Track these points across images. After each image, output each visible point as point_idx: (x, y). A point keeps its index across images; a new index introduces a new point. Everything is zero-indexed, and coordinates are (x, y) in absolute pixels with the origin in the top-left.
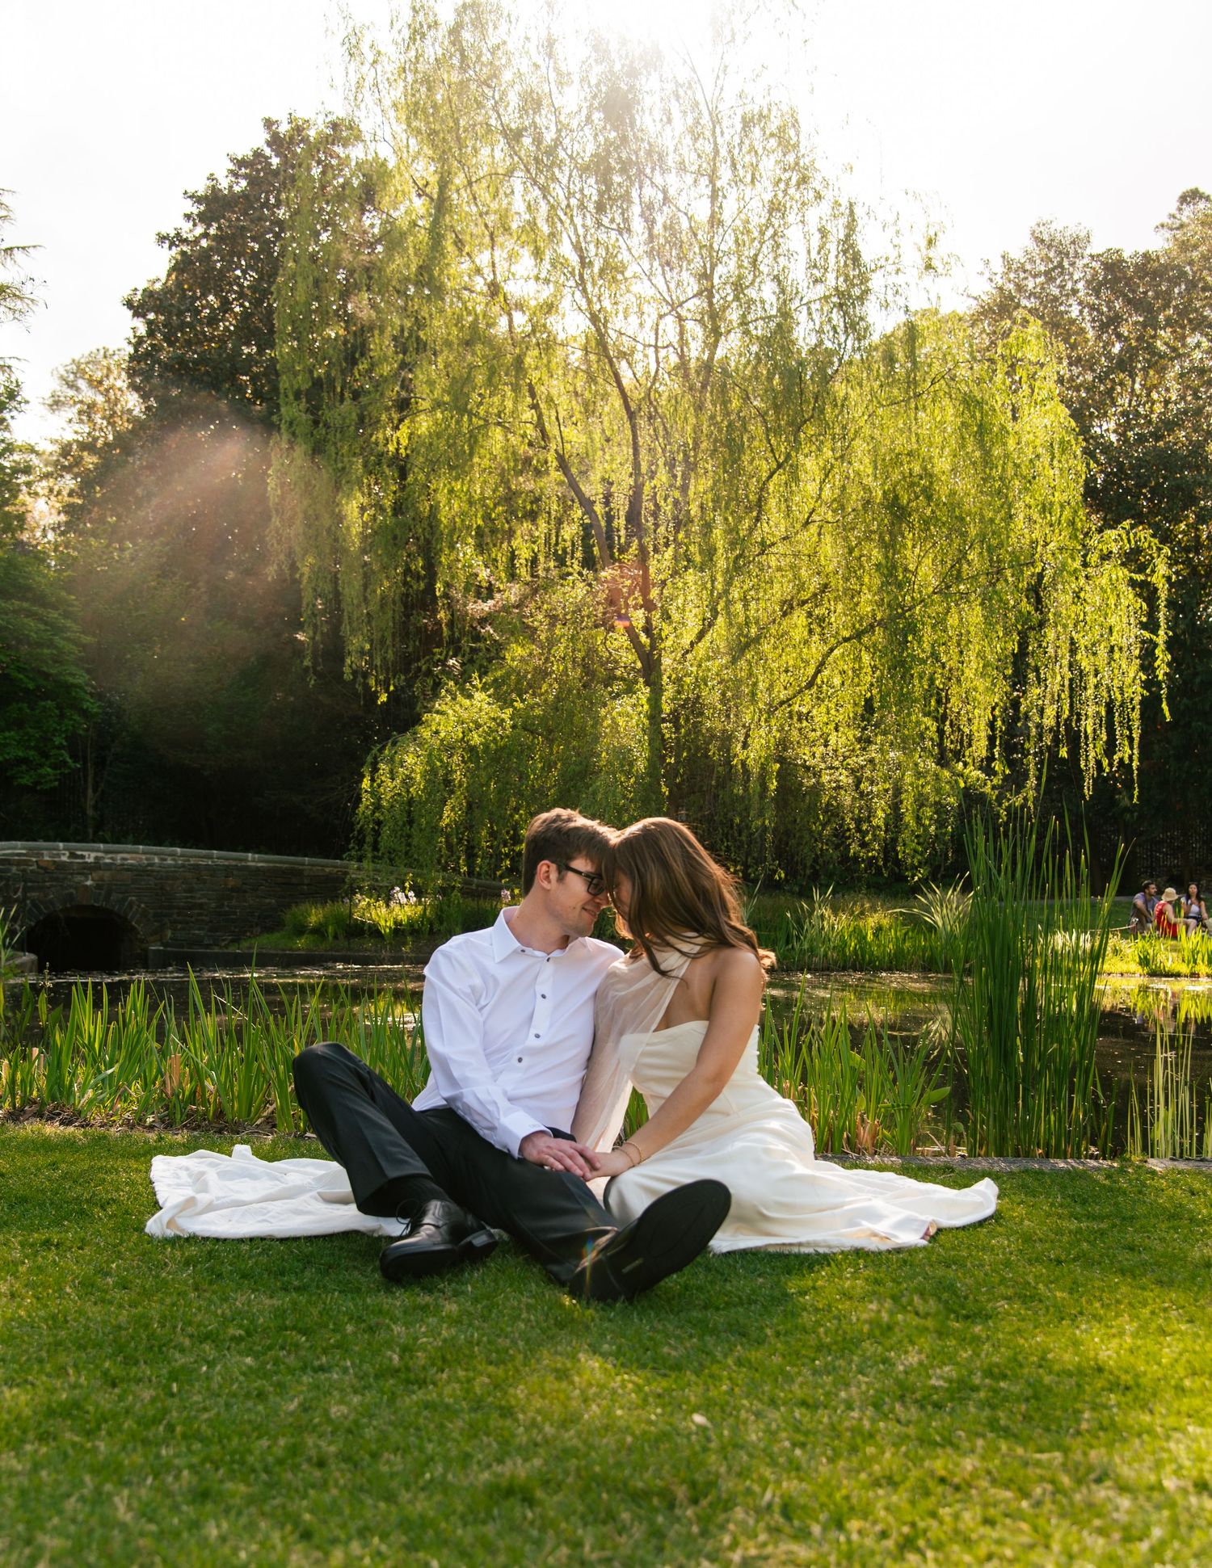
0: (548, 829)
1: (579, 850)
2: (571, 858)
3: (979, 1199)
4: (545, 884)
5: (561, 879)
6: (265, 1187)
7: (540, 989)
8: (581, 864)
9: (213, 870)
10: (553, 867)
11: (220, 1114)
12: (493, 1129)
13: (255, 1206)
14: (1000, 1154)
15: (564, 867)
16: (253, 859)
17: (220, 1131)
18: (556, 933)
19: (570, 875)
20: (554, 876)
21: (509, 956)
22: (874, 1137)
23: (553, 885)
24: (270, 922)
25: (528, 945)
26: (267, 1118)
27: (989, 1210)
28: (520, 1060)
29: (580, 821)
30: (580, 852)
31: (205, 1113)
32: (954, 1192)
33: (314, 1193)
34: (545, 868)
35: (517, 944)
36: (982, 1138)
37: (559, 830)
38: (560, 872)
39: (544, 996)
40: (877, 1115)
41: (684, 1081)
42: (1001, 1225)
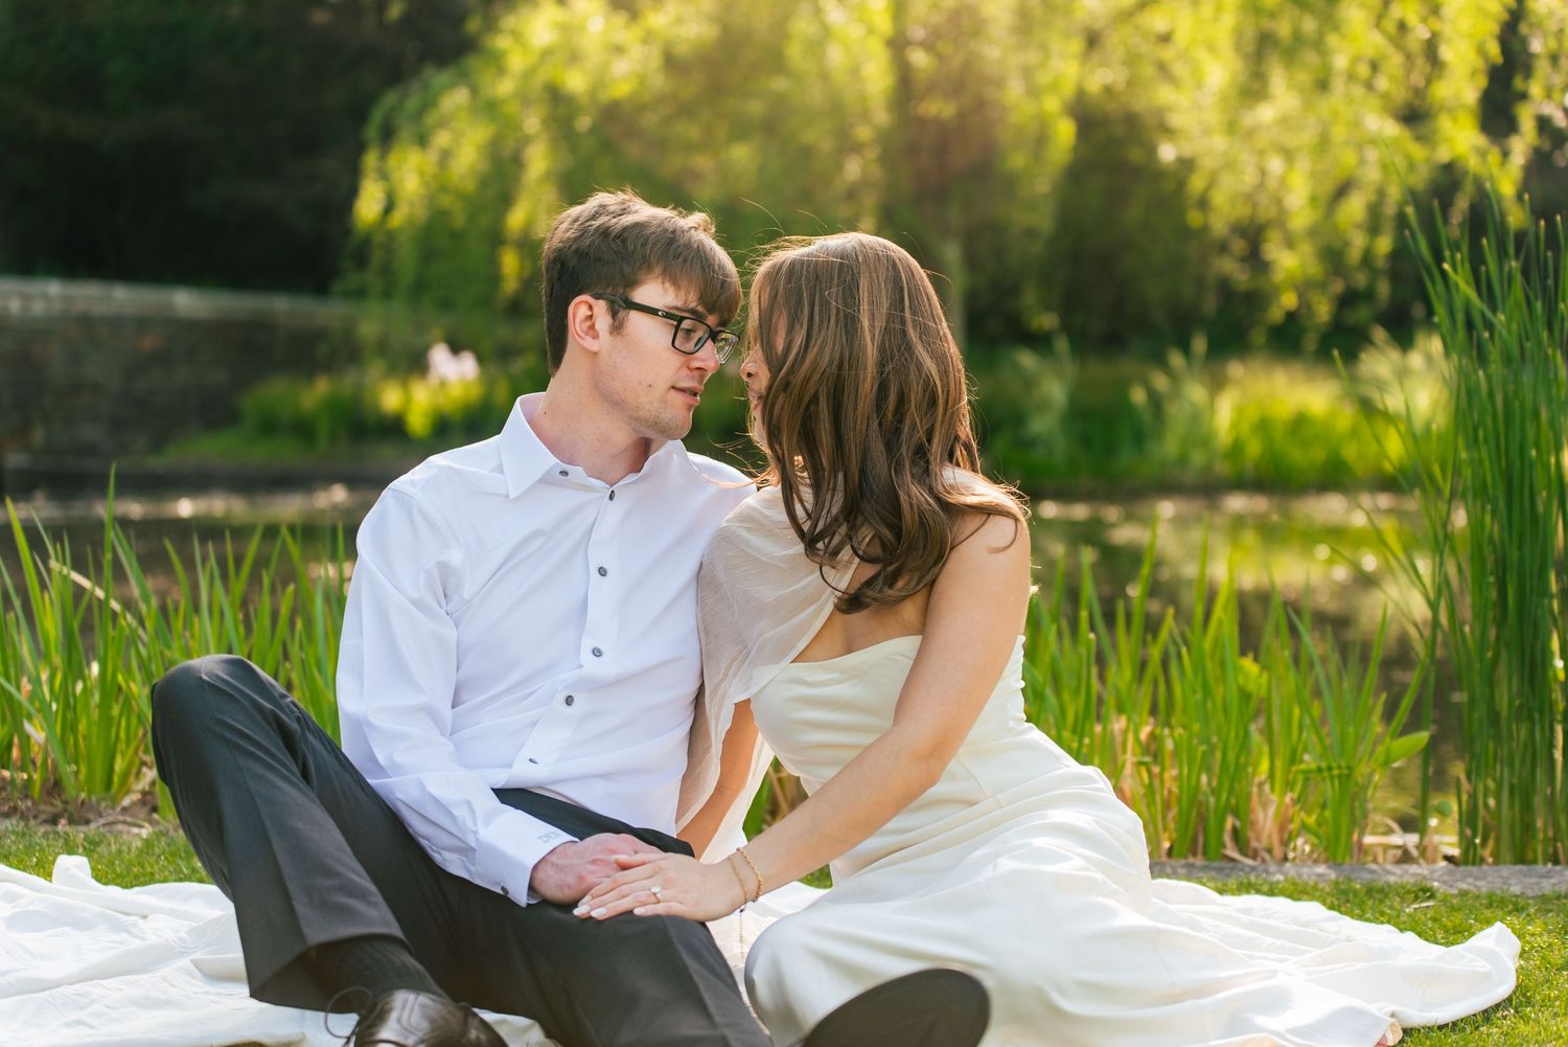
0: (584, 232)
1: (646, 265)
2: (632, 283)
3: (1483, 966)
4: (590, 344)
5: (617, 328)
6: (99, 947)
7: (597, 558)
8: (653, 292)
9: (116, 323)
10: (601, 307)
11: (55, 787)
12: (466, 851)
13: (66, 990)
14: (1522, 858)
15: (622, 305)
16: (186, 301)
17: (53, 821)
18: (622, 437)
19: (635, 317)
20: (603, 321)
21: (534, 485)
22: (1282, 828)
23: (604, 341)
24: (218, 413)
25: (570, 463)
26: (144, 793)
27: (1504, 988)
28: (569, 700)
29: (643, 211)
30: (650, 268)
31: (29, 782)
32: (1438, 950)
33: (185, 962)
34: (583, 311)
35: (551, 461)
36: (1486, 827)
37: (604, 232)
38: (614, 314)
39: (602, 572)
40: (1289, 785)
41: (867, 750)
42: (1526, 1020)
